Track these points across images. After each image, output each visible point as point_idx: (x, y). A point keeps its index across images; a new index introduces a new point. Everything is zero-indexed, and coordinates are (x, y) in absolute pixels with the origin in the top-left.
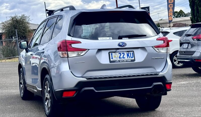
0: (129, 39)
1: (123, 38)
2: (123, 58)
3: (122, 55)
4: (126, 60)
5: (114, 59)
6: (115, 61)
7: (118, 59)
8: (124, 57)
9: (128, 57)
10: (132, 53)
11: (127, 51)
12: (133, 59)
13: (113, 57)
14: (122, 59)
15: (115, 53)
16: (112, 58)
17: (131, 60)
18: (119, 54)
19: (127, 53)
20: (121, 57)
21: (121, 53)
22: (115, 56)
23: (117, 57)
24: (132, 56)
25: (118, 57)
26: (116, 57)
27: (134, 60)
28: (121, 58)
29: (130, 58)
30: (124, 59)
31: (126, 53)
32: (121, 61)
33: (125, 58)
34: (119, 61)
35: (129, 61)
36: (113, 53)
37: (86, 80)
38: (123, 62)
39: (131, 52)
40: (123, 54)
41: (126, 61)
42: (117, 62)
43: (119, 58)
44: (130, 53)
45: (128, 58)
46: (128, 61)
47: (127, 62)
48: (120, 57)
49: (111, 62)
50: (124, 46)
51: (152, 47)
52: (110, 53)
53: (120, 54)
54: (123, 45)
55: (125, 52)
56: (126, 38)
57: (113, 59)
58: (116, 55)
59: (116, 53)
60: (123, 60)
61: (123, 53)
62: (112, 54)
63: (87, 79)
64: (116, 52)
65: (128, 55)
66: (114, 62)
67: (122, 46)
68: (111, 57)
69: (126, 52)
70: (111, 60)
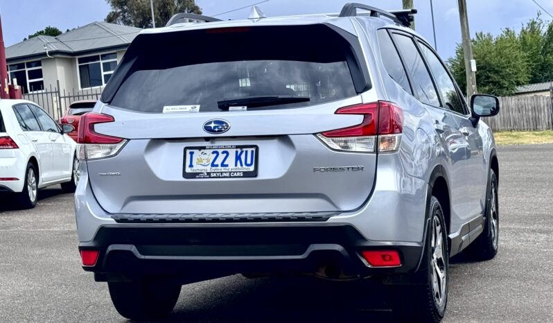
0: (248, 110)
1: (230, 108)
2: (223, 165)
3: (222, 157)
4: (230, 172)
5: (197, 168)
6: (198, 174)
7: (209, 169)
8: (225, 163)
9: (239, 162)
10: (252, 152)
11: (237, 147)
12: (252, 168)
13: (194, 163)
14: (219, 167)
15: (202, 151)
16: (191, 166)
17: (244, 173)
18: (213, 153)
19: (237, 152)
20: (219, 162)
21: (220, 151)
22: (200, 161)
23: (205, 162)
24: (249, 162)
25: (208, 161)
26: (202, 161)
27: (254, 174)
28: (217, 166)
29: (241, 165)
30: (223, 169)
31: (232, 153)
32: (215, 175)
33: (227, 166)
34: (209, 174)
35: (238, 174)
36: (196, 151)
37: (115, 223)
38: (219, 177)
39: (249, 150)
40: (225, 155)
41: (228, 175)
42: (204, 178)
43: (210, 165)
44: (246, 152)
45: (236, 165)
46: (235, 174)
47: (230, 177)
48: (215, 163)
49: (185, 175)
50: (220, 131)
51: (314, 134)
52: (188, 151)
53: (215, 155)
54: (217, 130)
55: (232, 147)
56: (240, 108)
57: (194, 168)
58: (204, 157)
59: (205, 151)
60: (222, 173)
61: (223, 153)
62: (192, 154)
63: (117, 221)
64: (204, 148)
65: (238, 158)
66: (193, 175)
67: (215, 131)
68: (188, 163)
69: (236, 150)
70: (188, 170)
